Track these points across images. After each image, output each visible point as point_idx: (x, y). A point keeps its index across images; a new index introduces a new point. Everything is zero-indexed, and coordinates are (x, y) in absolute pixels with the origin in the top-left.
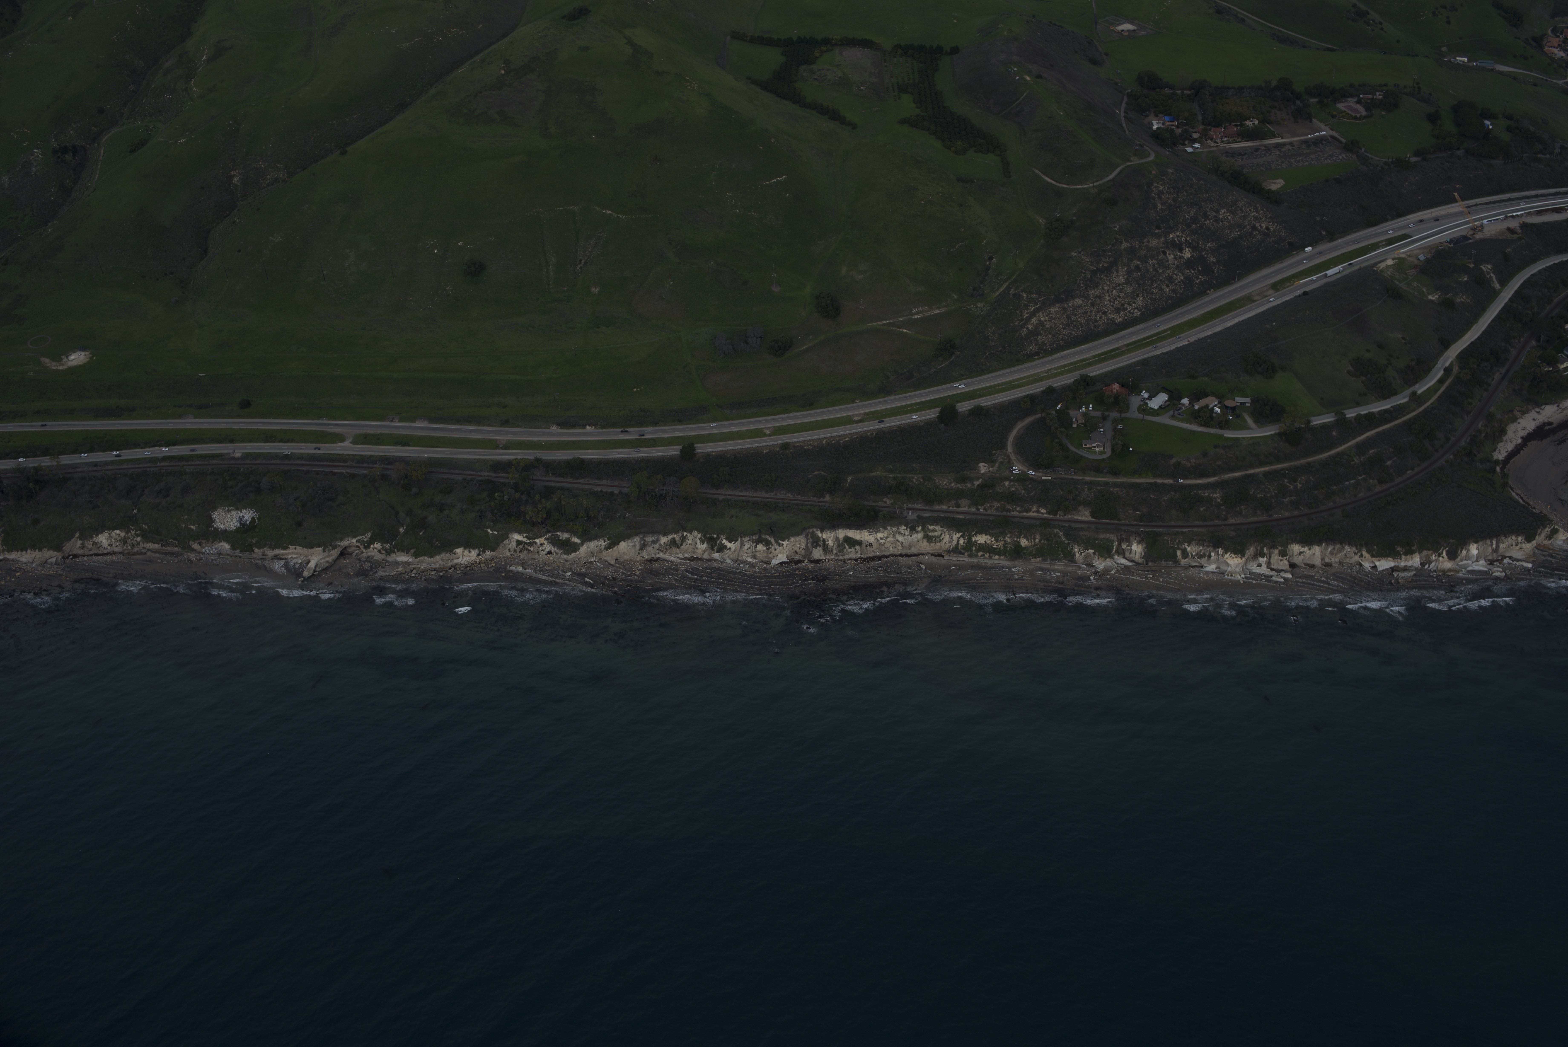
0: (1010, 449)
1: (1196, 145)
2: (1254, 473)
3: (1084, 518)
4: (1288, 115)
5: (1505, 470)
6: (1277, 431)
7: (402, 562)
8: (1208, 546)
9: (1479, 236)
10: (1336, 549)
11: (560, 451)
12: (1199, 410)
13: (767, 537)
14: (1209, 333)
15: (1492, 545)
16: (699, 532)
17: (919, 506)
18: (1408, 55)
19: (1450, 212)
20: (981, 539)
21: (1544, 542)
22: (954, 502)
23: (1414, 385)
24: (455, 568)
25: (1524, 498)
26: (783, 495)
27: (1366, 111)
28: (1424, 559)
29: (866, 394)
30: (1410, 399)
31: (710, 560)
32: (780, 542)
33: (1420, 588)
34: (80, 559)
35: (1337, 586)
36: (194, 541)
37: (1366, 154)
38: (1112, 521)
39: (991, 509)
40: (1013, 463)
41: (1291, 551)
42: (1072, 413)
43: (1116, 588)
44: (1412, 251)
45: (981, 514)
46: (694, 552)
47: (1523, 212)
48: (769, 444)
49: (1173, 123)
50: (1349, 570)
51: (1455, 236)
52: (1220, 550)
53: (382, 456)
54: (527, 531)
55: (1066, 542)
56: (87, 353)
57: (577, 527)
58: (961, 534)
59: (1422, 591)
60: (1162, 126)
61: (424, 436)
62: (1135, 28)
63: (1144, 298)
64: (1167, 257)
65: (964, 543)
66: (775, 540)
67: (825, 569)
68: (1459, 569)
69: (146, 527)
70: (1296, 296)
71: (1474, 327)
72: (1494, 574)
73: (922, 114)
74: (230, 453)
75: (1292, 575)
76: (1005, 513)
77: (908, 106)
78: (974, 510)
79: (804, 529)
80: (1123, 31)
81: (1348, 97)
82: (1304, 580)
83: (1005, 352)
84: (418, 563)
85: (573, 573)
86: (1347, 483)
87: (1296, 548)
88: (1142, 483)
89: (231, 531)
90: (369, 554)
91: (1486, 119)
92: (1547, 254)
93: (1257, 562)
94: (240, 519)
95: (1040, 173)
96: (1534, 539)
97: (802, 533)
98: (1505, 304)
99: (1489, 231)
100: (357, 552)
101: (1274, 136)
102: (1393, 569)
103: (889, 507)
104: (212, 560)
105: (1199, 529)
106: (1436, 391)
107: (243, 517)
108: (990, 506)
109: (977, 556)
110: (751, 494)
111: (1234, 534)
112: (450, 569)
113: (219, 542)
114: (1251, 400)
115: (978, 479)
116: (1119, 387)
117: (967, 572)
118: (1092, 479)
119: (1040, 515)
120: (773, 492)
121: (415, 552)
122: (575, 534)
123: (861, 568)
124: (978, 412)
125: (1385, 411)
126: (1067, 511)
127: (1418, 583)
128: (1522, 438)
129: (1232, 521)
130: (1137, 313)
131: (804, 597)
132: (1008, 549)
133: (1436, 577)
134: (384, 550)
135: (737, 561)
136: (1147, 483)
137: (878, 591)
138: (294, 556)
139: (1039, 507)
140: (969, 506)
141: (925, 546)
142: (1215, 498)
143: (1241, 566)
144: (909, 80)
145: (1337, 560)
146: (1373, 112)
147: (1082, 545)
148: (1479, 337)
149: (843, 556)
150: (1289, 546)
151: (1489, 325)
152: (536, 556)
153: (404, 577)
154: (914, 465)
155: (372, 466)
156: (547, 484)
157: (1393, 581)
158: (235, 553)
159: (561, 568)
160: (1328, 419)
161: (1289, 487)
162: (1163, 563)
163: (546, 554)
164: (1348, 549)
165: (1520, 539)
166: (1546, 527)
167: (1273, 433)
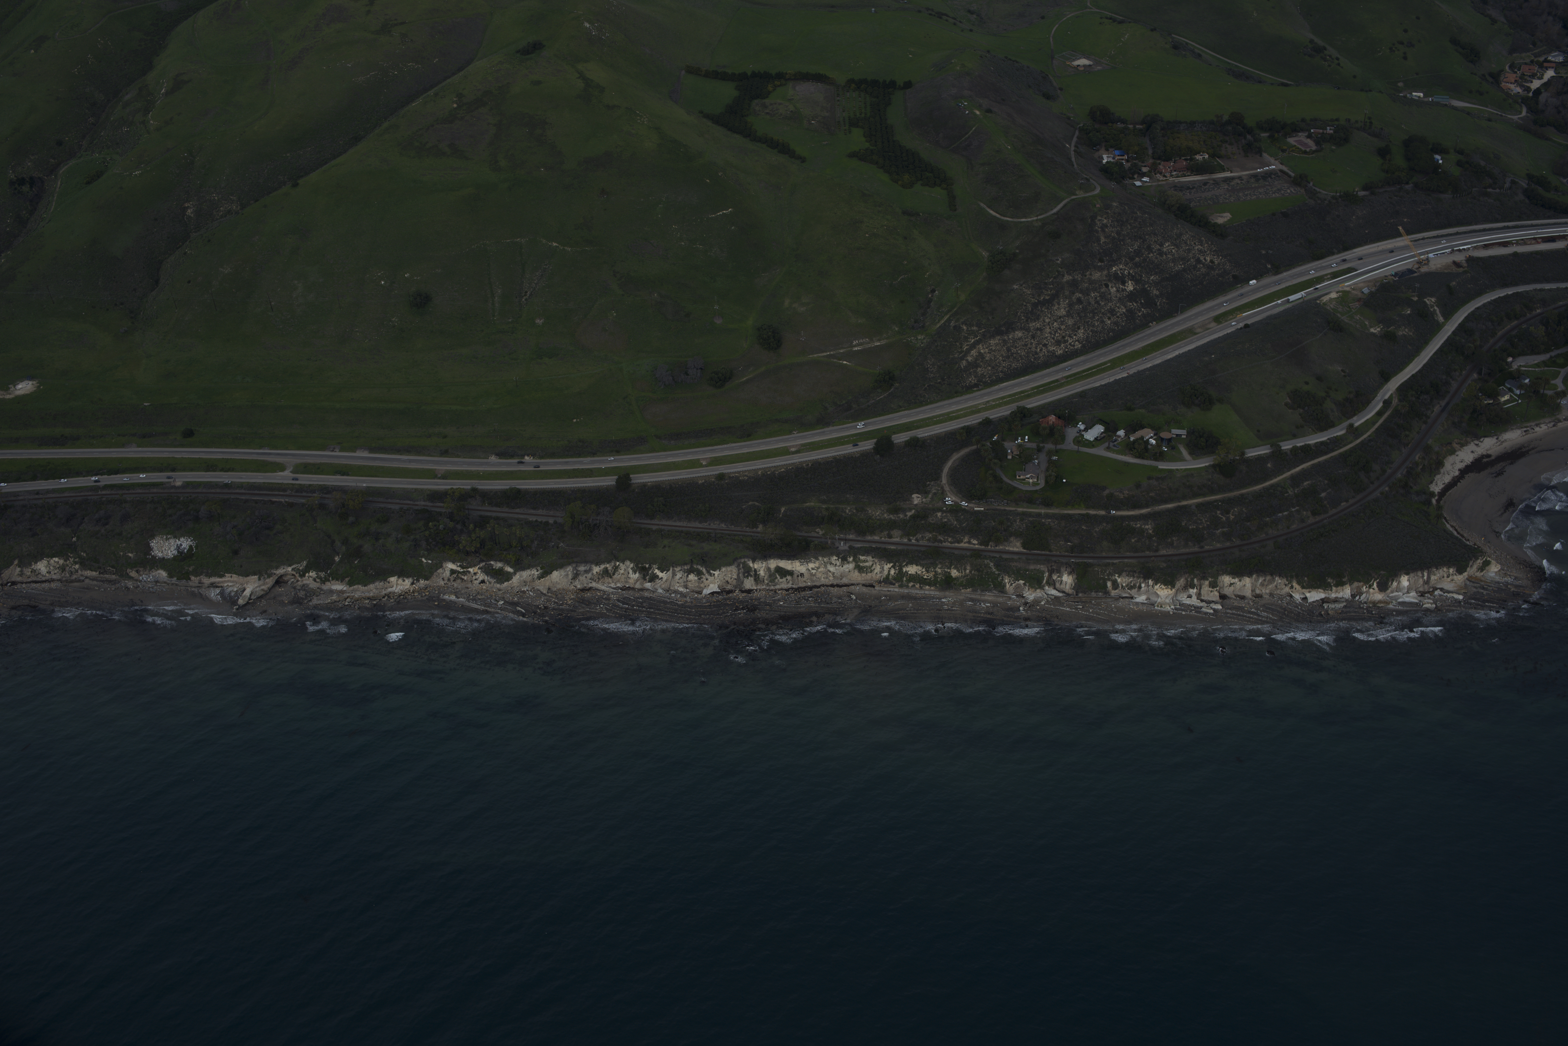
0: (944, 480)
1: (1145, 179)
2: (1187, 505)
3: (1016, 549)
4: (1238, 149)
5: (1441, 502)
6: (1212, 463)
7: (336, 590)
8: (1138, 578)
9: (1424, 269)
10: (1267, 581)
11: (498, 481)
12: (1134, 442)
13: (699, 567)
14: (1149, 365)
15: (1423, 576)
16: (631, 561)
17: (851, 537)
18: (1362, 90)
19: (1396, 245)
20: (912, 569)
21: (1476, 574)
22: (886, 533)
23: (1352, 418)
24: (389, 597)
25: (1459, 530)
26: (716, 526)
27: (1316, 145)
28: (1355, 591)
29: (804, 425)
30: (1347, 431)
31: (642, 590)
32: (712, 572)
33: (1350, 619)
34: (19, 586)
35: (1267, 618)
36: (131, 569)
37: (1314, 188)
38: (1043, 552)
39: (923, 540)
40: (947, 494)
41: (1222, 583)
42: (1007, 444)
43: (1046, 618)
44: (1357, 284)
45: (913, 545)
46: (626, 582)
47: (1469, 246)
48: (704, 474)
49: (1123, 157)
50: (1280, 602)
51: (1400, 269)
52: (1150, 581)
53: (321, 485)
54: (461, 560)
55: (997, 572)
56: (34, 382)
57: (511, 556)
58: (891, 564)
59: (1351, 623)
60: (1112, 160)
61: (364, 465)
62: (1091, 63)
63: (1085, 330)
64: (1109, 290)
65: (894, 573)
66: (706, 570)
67: (755, 599)
68: (1389, 600)
69: (85, 555)
70: (1237, 329)
71: (1416, 360)
72: (1424, 606)
73: (871, 148)
74: (171, 482)
75: (1222, 607)
76: (936, 544)
77: (858, 139)
78: (906, 540)
79: (735, 559)
80: (1078, 66)
81: (1299, 132)
82: (1234, 612)
83: (944, 384)
84: (352, 591)
85: (505, 602)
86: (1280, 515)
87: (1226, 579)
88: (1074, 515)
89: (169, 559)
90: (305, 582)
91: (1437, 153)
92: (1492, 288)
93: (1187, 593)
94: (178, 547)
95: (985, 206)
96: (1466, 571)
97: (734, 563)
98: (1448, 337)
99: (1435, 265)
100: (292, 580)
101: (1223, 170)
102: (1323, 601)
103: (821, 538)
104: (149, 588)
105: (1130, 560)
106: (1374, 423)
107: (181, 545)
108: (922, 537)
109: (907, 587)
110: (685, 524)
111: (1165, 565)
112: (384, 597)
113: (156, 570)
114: (1187, 432)
115: (910, 510)
116: (1056, 419)
117: (897, 603)
118: (1025, 510)
119: (972, 546)
120: (706, 523)
121: (349, 581)
122: (508, 563)
123: (791, 598)
124: (914, 443)
125: (1322, 443)
126: (998, 541)
127: (1348, 614)
128: (1459, 470)
129: (1163, 552)
130: (1078, 346)
131: (733, 627)
132: (939, 579)
133: (1367, 609)
134: (319, 579)
135: (668, 591)
136: (1079, 514)
137: (808, 621)
138: (230, 584)
139: (970, 538)
140: (901, 537)
141: (856, 577)
142: (1147, 529)
143: (1171, 597)
144: (861, 115)
145: (1268, 591)
146: (1323, 146)
147: (1013, 576)
148: (1420, 370)
149: (774, 586)
150: (1220, 578)
151: (1431, 358)
152: (470, 585)
153: (338, 606)
154: (848, 496)
155: (310, 495)
156: (483, 513)
157: (1323, 613)
158: (171, 581)
159: (494, 597)
160: (1263, 451)
161: (1222, 518)
162: (1093, 594)
163: (480, 583)
164: (1278, 580)
165: (1451, 570)
166: (1478, 559)
167: (1207, 464)
